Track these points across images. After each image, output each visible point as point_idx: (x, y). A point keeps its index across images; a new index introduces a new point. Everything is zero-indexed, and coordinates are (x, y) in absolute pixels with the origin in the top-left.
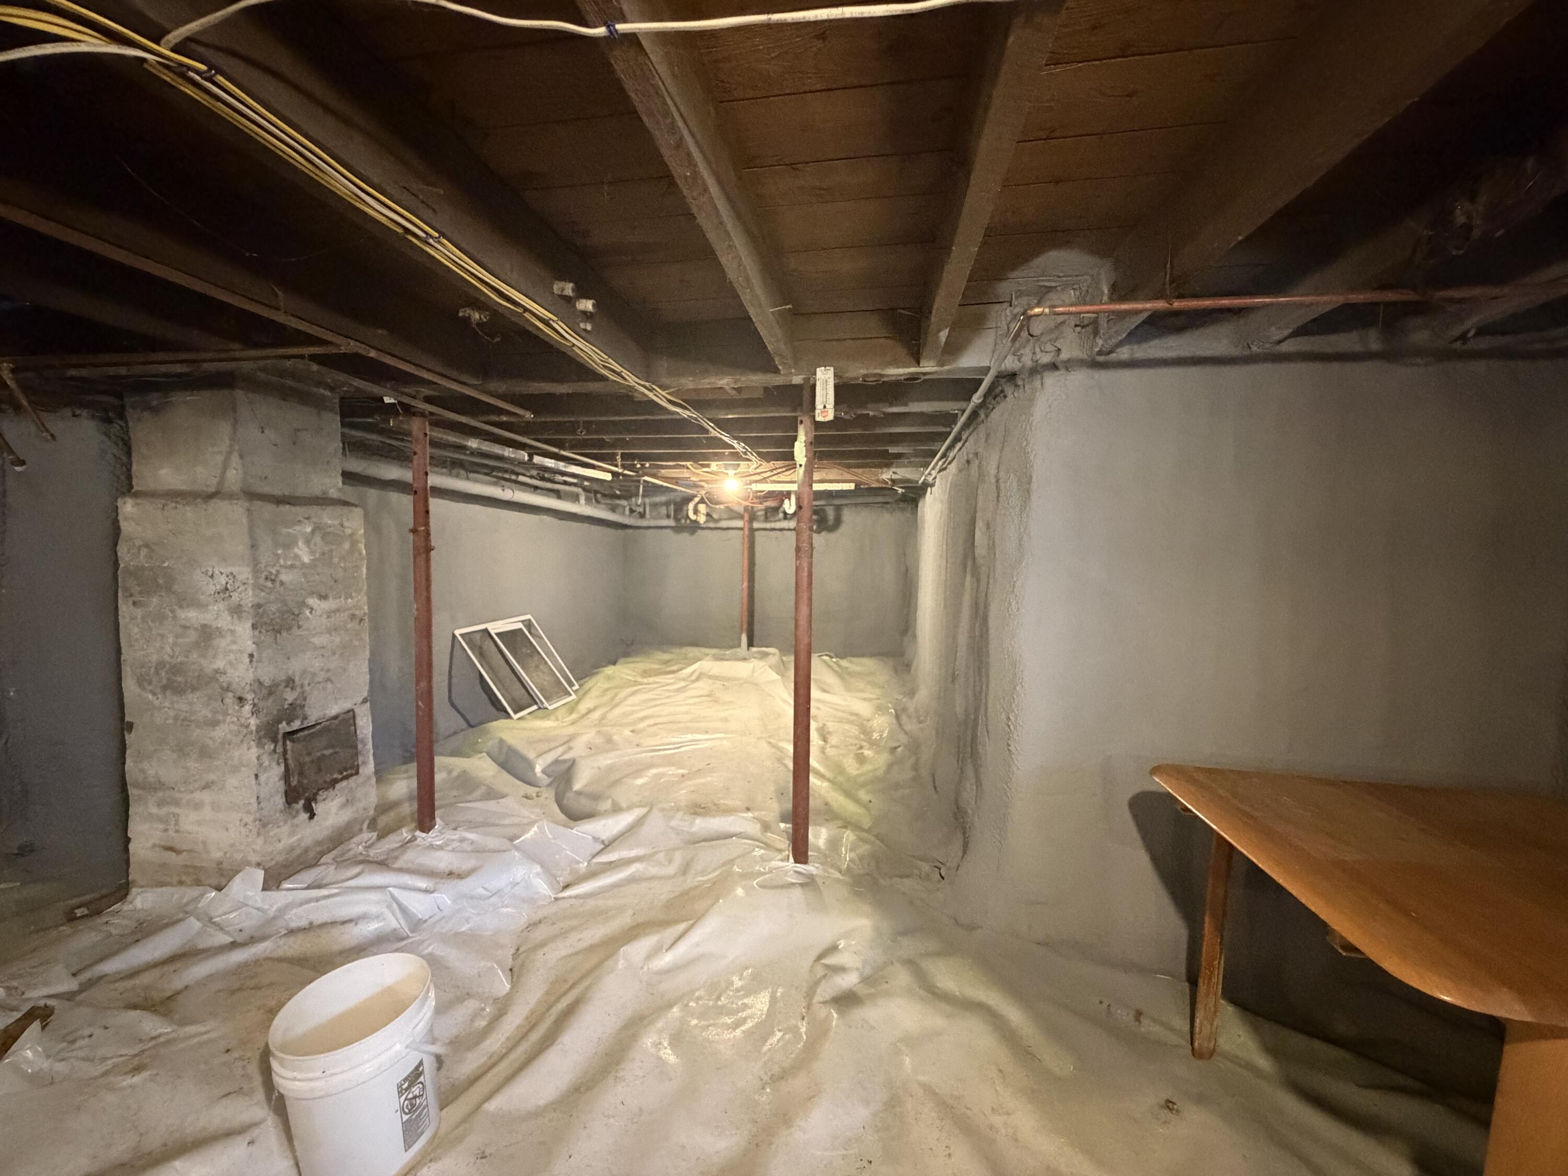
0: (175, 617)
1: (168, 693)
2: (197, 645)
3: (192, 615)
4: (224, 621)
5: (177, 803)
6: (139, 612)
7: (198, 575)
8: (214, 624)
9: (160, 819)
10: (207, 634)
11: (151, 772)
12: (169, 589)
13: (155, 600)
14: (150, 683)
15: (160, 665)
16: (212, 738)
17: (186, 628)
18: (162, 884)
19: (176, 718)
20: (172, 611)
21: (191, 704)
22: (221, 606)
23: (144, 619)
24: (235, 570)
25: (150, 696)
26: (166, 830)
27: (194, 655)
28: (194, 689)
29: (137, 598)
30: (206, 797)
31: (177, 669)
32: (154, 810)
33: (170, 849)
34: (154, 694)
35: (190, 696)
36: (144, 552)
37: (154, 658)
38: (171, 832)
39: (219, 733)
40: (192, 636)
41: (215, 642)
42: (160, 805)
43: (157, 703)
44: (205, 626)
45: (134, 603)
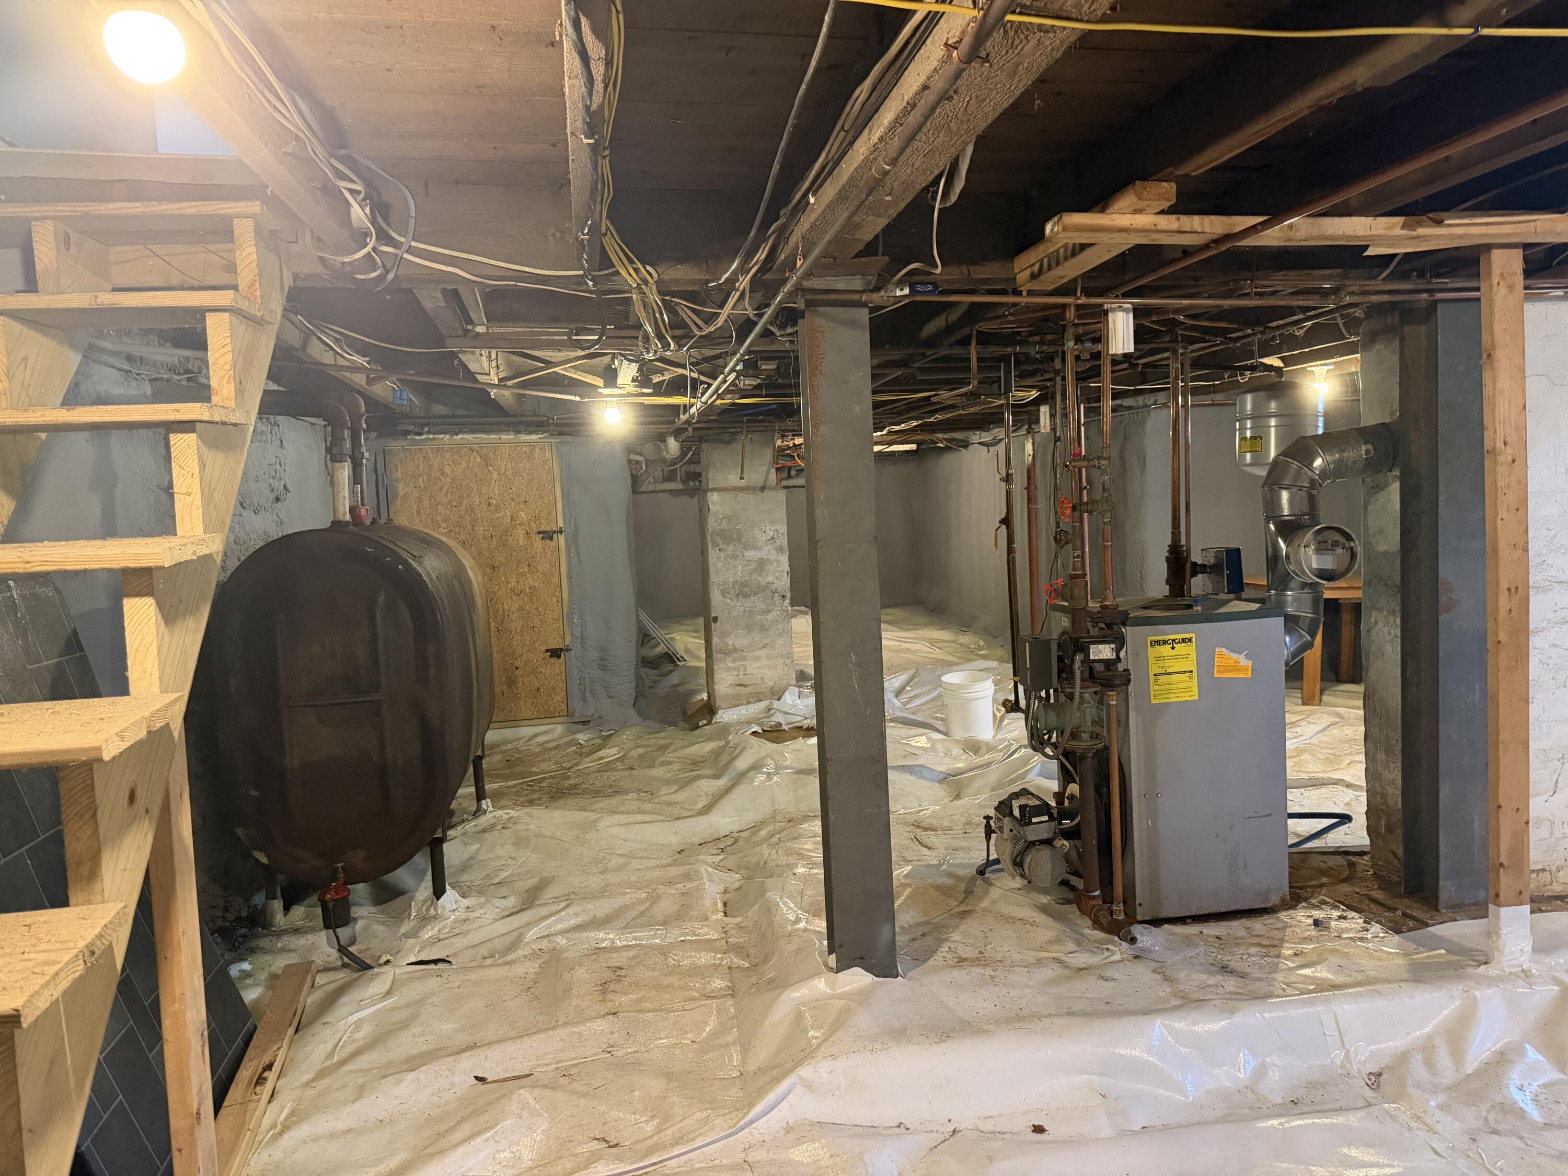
0: (743, 556)
1: (740, 597)
2: (756, 569)
3: (752, 554)
4: (773, 556)
5: (744, 659)
6: (722, 555)
7: (756, 531)
8: (765, 558)
9: (734, 669)
10: (762, 564)
11: (731, 643)
12: (739, 540)
13: (731, 547)
14: (729, 593)
15: (735, 583)
16: (767, 620)
17: (750, 561)
18: (738, 705)
19: (745, 612)
20: (741, 552)
21: (754, 602)
22: (770, 547)
23: (725, 558)
24: (777, 527)
25: (729, 601)
26: (738, 675)
27: (755, 576)
28: (756, 594)
29: (721, 547)
30: (763, 653)
31: (744, 584)
32: (731, 665)
33: (741, 685)
34: (731, 599)
35: (752, 598)
36: (724, 522)
37: (731, 580)
38: (741, 676)
39: (770, 617)
40: (753, 565)
41: (767, 568)
42: (734, 661)
43: (733, 604)
44: (761, 559)
45: (720, 550)
